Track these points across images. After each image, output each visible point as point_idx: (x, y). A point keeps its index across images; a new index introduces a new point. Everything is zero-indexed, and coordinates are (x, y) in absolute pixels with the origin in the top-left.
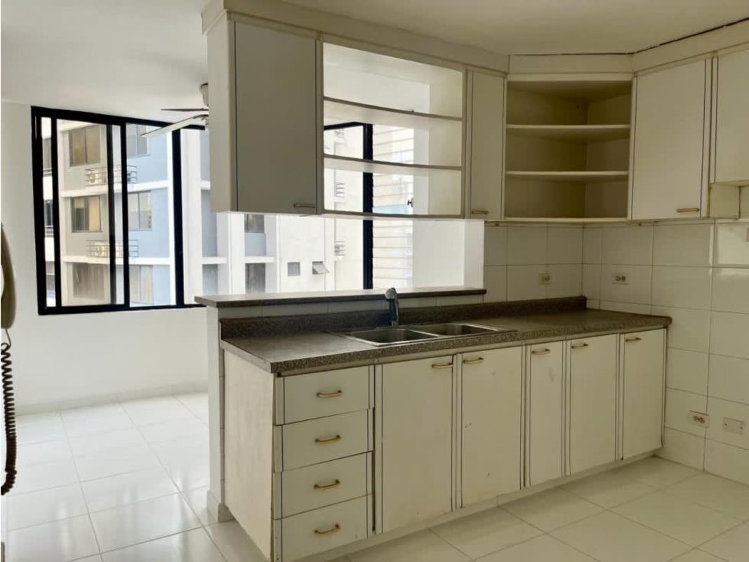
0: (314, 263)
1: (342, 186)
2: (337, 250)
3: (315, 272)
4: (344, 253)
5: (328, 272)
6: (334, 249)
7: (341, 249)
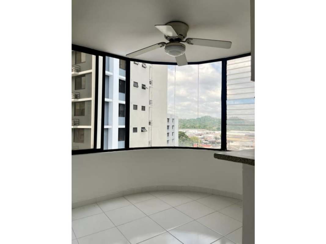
0: (142, 128)
1: (151, 101)
2: (150, 123)
3: (142, 131)
4: (152, 124)
5: (147, 131)
6: (149, 123)
7: (151, 123)
